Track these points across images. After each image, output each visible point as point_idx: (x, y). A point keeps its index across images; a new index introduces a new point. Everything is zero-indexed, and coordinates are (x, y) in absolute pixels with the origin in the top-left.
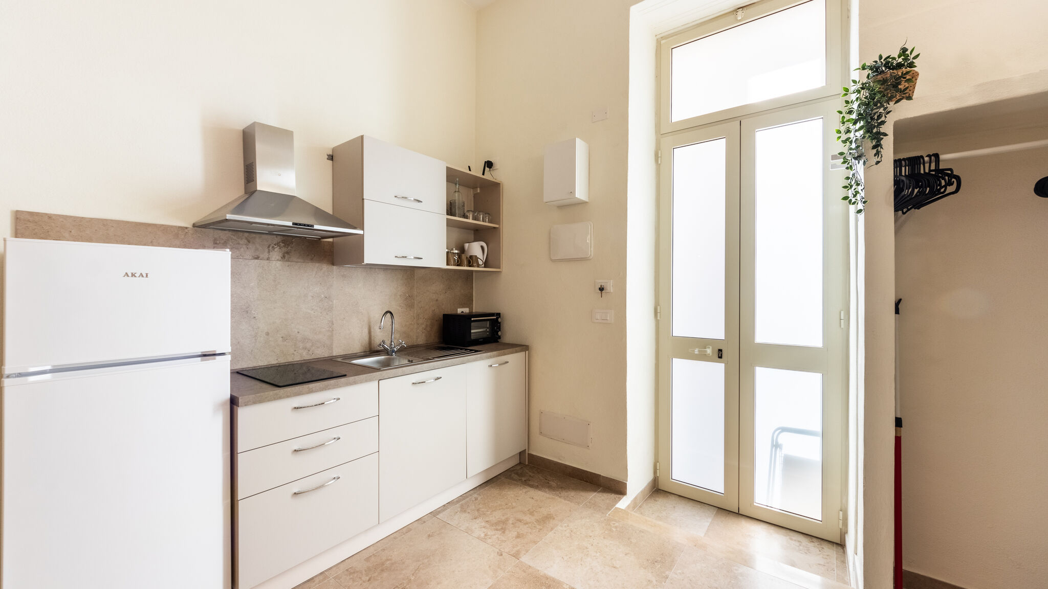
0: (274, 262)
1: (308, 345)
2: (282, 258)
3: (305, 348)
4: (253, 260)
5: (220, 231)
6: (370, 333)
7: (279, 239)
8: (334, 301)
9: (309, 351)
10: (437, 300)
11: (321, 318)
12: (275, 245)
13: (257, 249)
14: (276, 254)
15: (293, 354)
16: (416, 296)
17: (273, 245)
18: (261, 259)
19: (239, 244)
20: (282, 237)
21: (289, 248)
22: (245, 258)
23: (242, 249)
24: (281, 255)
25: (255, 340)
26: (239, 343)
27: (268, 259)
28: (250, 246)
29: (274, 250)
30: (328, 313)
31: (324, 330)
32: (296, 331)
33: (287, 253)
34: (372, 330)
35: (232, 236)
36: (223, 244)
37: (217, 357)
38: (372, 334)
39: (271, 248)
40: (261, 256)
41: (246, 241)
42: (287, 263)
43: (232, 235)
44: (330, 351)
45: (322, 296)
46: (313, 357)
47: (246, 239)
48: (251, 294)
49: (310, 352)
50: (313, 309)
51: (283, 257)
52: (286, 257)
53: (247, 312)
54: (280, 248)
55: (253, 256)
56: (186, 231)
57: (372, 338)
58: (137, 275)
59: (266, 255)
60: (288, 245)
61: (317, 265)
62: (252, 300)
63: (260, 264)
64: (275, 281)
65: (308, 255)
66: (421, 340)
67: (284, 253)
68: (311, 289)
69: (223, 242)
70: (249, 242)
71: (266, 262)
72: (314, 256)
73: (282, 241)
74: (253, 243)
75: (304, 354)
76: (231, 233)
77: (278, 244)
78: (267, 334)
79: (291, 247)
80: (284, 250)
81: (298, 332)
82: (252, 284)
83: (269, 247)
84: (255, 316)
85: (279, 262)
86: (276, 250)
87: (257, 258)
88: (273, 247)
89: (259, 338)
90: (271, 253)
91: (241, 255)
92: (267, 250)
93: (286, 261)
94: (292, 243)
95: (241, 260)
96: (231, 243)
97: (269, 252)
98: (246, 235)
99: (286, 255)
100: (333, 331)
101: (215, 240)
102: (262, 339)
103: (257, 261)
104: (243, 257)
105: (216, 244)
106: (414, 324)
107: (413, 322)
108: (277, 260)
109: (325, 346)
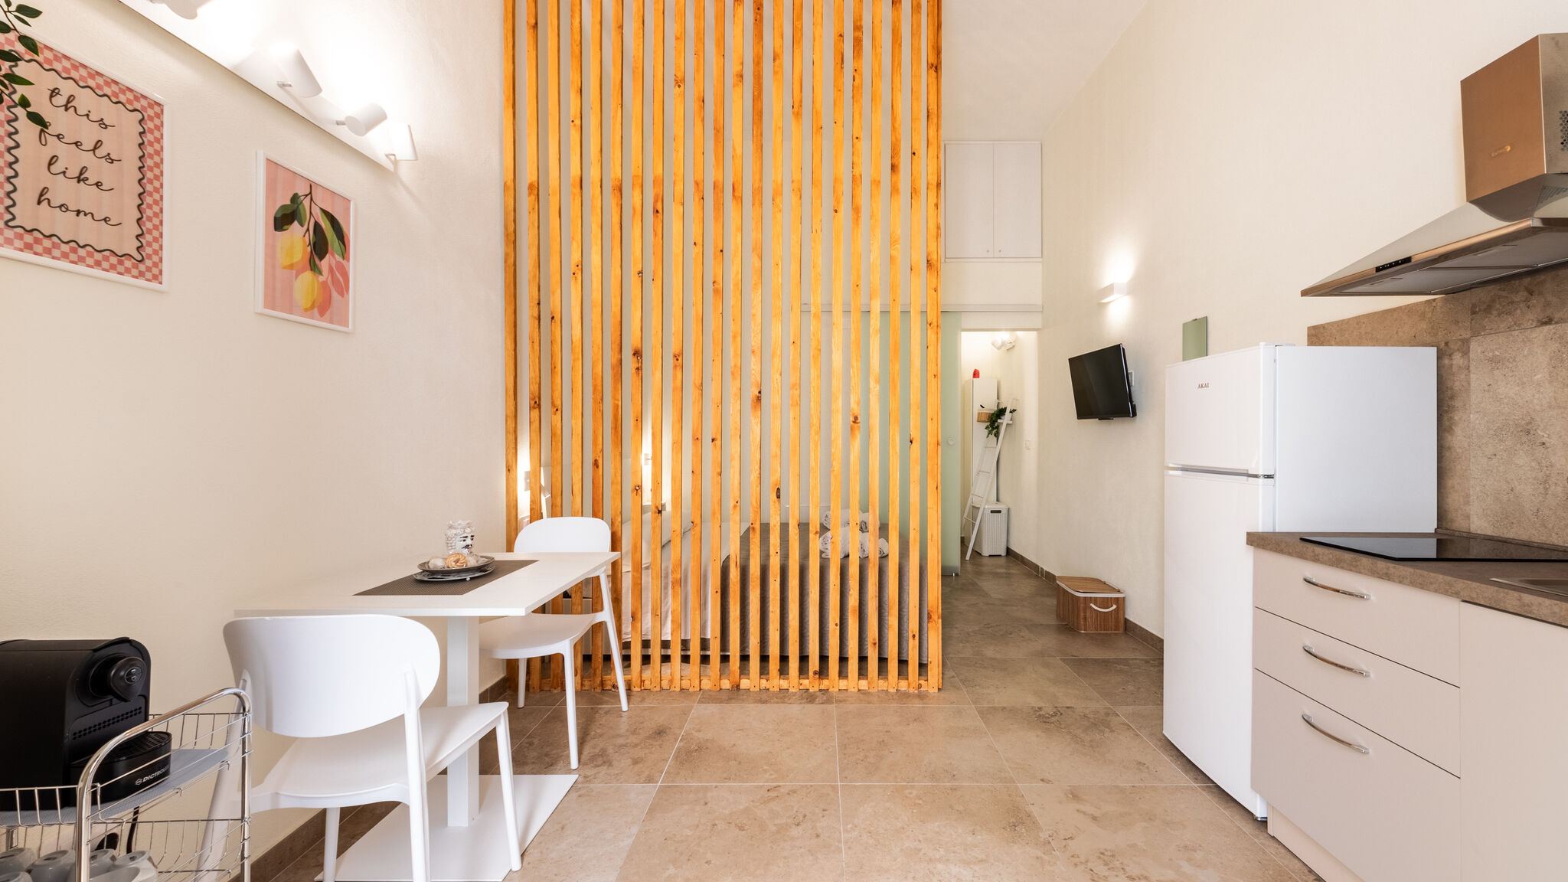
4: (1538, 330)
13: (1547, 305)
18: (1557, 323)
19: (1512, 302)
22: (1523, 327)
23: (1518, 311)
25: (1546, 489)
26: (1512, 490)
28: (1534, 301)
35: (1501, 293)
36: (1485, 310)
41: (1525, 294)
43: (1500, 290)
48: (1537, 396)
53: (1528, 432)
55: (1539, 321)
56: (1434, 304)
62: (1538, 408)
63: (1554, 333)
69: (1485, 306)
70: (1531, 293)
74: (1540, 293)
82: (1539, 376)
84: (1544, 440)
87: (1548, 321)
89: (1553, 488)
91: (1515, 324)
95: (1516, 333)
98: (1527, 281)
101: (1474, 306)
102: (1559, 489)
103: (1546, 328)
104: (1519, 325)
105: (1474, 313)
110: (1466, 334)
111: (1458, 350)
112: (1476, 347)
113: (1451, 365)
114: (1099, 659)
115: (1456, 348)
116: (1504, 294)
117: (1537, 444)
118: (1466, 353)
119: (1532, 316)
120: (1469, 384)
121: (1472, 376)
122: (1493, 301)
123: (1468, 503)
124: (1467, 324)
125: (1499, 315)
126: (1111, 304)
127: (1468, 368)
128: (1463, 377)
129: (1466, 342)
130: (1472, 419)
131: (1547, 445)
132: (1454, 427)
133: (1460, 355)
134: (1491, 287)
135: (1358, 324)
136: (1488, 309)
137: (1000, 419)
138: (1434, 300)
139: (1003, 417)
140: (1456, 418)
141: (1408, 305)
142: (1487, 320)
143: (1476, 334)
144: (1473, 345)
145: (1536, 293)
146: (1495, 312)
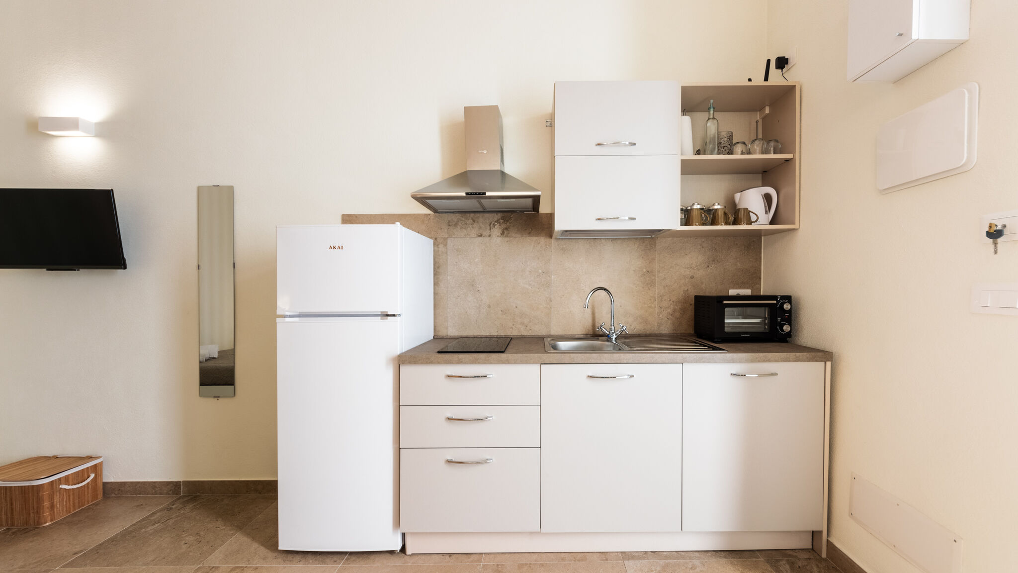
0: (495, 239)
1: (526, 321)
2: (501, 234)
3: (522, 324)
4: (478, 238)
5: (452, 215)
6: (593, 314)
7: (499, 216)
8: (552, 277)
9: (526, 326)
10: (692, 277)
11: (539, 293)
12: (496, 221)
13: (480, 228)
14: (497, 231)
15: (512, 327)
16: (659, 272)
17: (494, 222)
18: (484, 237)
19: (466, 224)
20: (501, 214)
21: (508, 224)
22: (471, 236)
23: (469, 229)
24: (500, 231)
25: (480, 311)
26: (466, 313)
27: (490, 236)
28: (475, 225)
29: (494, 227)
30: (546, 289)
31: (542, 306)
32: (514, 306)
33: (506, 229)
34: (596, 311)
35: (461, 218)
36: (455, 225)
37: (389, 318)
38: (597, 315)
39: (492, 225)
40: (484, 234)
41: (472, 221)
42: (507, 239)
44: (549, 329)
45: (540, 271)
46: (531, 333)
47: (472, 219)
48: (476, 269)
49: (528, 328)
50: (530, 284)
51: (503, 233)
52: (505, 233)
53: (473, 285)
54: (500, 225)
55: (477, 235)
56: (429, 217)
57: (597, 320)
58: (336, 247)
59: (488, 232)
60: (507, 221)
61: (534, 238)
62: (476, 274)
63: (483, 241)
64: (495, 256)
65: (526, 230)
66: (666, 329)
67: (504, 229)
68: (528, 263)
69: (454, 223)
70: (474, 221)
71: (487, 239)
72: (532, 230)
73: (502, 217)
74: (478, 222)
75: (522, 329)
76: (460, 215)
77: (498, 221)
78: (489, 306)
79: (510, 223)
80: (504, 226)
81: (516, 307)
82: (477, 260)
83: (490, 225)
85: (499, 239)
86: (496, 227)
87: (481, 236)
88: (494, 224)
89: (482, 310)
90: (492, 230)
91: (467, 234)
92: (488, 228)
93: (506, 237)
94: (510, 218)
95: (468, 238)
96: (460, 224)
97: (490, 229)
98: (472, 215)
99: (505, 231)
100: (551, 308)
101: (449, 222)
102: (484, 310)
103: (480, 238)
104: (469, 235)
105: (449, 225)
106: (655, 307)
107: (653, 305)
108: (498, 236)
109: (543, 323)
110: (446, 236)
112: (450, 242)
113: (438, 251)
114: (116, 536)
115: (441, 242)
116: (463, 219)
117: (476, 291)
118: (445, 245)
119: (474, 232)
120: (447, 260)
121: (449, 257)
122: (458, 221)
123: (447, 321)
124: (446, 230)
125: (461, 229)
126: (59, 141)
127: (446, 253)
128: (444, 257)
129: (445, 239)
130: (448, 279)
131: (480, 291)
132: (439, 283)
133: (442, 246)
134: (457, 215)
136: (456, 225)
138: (429, 215)
140: (442, 276)
142: (455, 230)
143: (450, 236)
144: (449, 241)
145: (476, 222)
146: (458, 227)
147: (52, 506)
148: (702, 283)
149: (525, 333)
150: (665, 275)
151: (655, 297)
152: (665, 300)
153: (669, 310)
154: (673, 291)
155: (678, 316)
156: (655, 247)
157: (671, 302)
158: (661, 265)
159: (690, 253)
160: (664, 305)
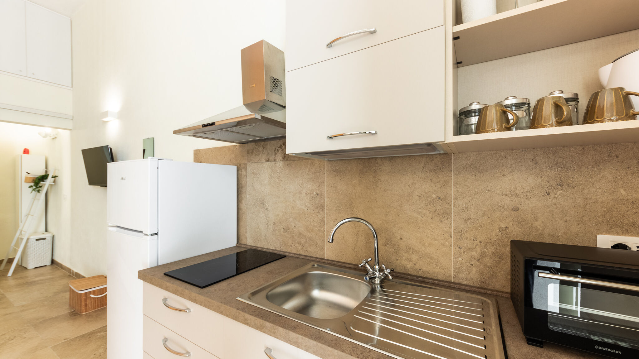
0: (279, 162)
1: (303, 241)
2: (283, 158)
3: (300, 243)
4: (266, 163)
5: (249, 144)
8: (326, 199)
9: (303, 246)
10: (516, 209)
11: (313, 216)
12: (279, 148)
13: (268, 154)
14: (280, 155)
15: (291, 246)
16: (456, 199)
17: (277, 148)
18: (271, 161)
19: (259, 151)
20: (283, 140)
22: (262, 161)
23: (260, 155)
24: (283, 156)
26: (259, 227)
27: (275, 160)
28: (265, 151)
29: (278, 152)
30: (320, 211)
31: (316, 229)
32: (294, 225)
35: (256, 146)
40: (271, 159)
41: (262, 148)
42: (288, 162)
43: (255, 145)
44: (322, 253)
45: (315, 193)
46: (307, 254)
48: (265, 190)
49: (304, 248)
50: (306, 206)
52: (286, 157)
53: (263, 204)
54: (281, 150)
55: (266, 160)
56: (236, 147)
59: (273, 157)
62: (266, 194)
63: (270, 165)
64: (278, 179)
67: (285, 154)
68: (305, 185)
69: (251, 151)
70: (264, 148)
71: (273, 163)
74: (266, 149)
75: (299, 248)
78: (274, 224)
81: (295, 227)
82: (266, 182)
83: (275, 151)
85: (282, 163)
86: (279, 152)
87: (268, 161)
88: (278, 150)
89: (269, 226)
90: (276, 155)
91: (259, 160)
92: (274, 153)
93: (285, 160)
95: (260, 163)
96: (255, 152)
97: (275, 154)
98: (263, 143)
100: (324, 232)
101: (248, 151)
102: (271, 227)
103: (268, 163)
105: (248, 153)
106: (451, 246)
107: (447, 243)
108: (280, 160)
109: (317, 245)
110: (246, 162)
111: (244, 168)
113: (241, 174)
115: (242, 167)
116: (256, 147)
117: (265, 209)
118: (246, 170)
119: (264, 157)
120: (247, 182)
121: (248, 179)
122: (253, 149)
123: (246, 232)
124: (246, 157)
125: (255, 155)
127: (246, 176)
128: (245, 179)
129: (246, 165)
130: (248, 198)
131: (268, 209)
132: (242, 200)
133: (244, 170)
134: (253, 144)
135: (212, 151)
136: (252, 152)
137: (43, 181)
138: (236, 145)
139: (45, 180)
140: (243, 197)
141: (228, 146)
142: (252, 157)
143: (249, 162)
144: (248, 167)
145: (265, 148)
146: (254, 154)
147: (86, 305)
148: (536, 219)
149: (302, 253)
150: (466, 204)
151: (450, 233)
152: (467, 238)
153: (474, 253)
154: (481, 226)
155: (489, 264)
156: (450, 165)
157: (477, 242)
158: (460, 190)
159: (511, 173)
160: (465, 245)
